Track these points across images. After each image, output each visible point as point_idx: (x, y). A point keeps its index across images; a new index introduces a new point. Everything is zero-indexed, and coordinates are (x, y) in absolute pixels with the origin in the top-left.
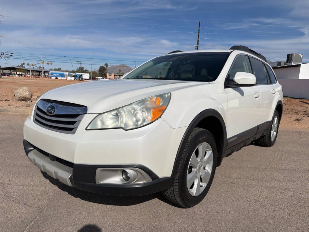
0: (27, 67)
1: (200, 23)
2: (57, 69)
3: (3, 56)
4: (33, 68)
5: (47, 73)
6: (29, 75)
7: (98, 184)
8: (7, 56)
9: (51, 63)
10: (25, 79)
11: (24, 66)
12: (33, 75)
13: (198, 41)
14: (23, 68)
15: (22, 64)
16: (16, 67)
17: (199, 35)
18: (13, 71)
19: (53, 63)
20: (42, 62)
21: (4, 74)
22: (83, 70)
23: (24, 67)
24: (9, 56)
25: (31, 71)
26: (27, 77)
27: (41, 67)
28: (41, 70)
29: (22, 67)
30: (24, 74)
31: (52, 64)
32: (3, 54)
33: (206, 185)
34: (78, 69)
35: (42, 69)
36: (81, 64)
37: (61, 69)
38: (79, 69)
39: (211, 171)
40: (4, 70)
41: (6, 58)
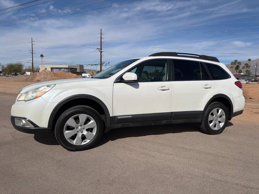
7: (16, 126)
24: (107, 64)
32: (104, 63)
39: (95, 134)
41: (106, 66)
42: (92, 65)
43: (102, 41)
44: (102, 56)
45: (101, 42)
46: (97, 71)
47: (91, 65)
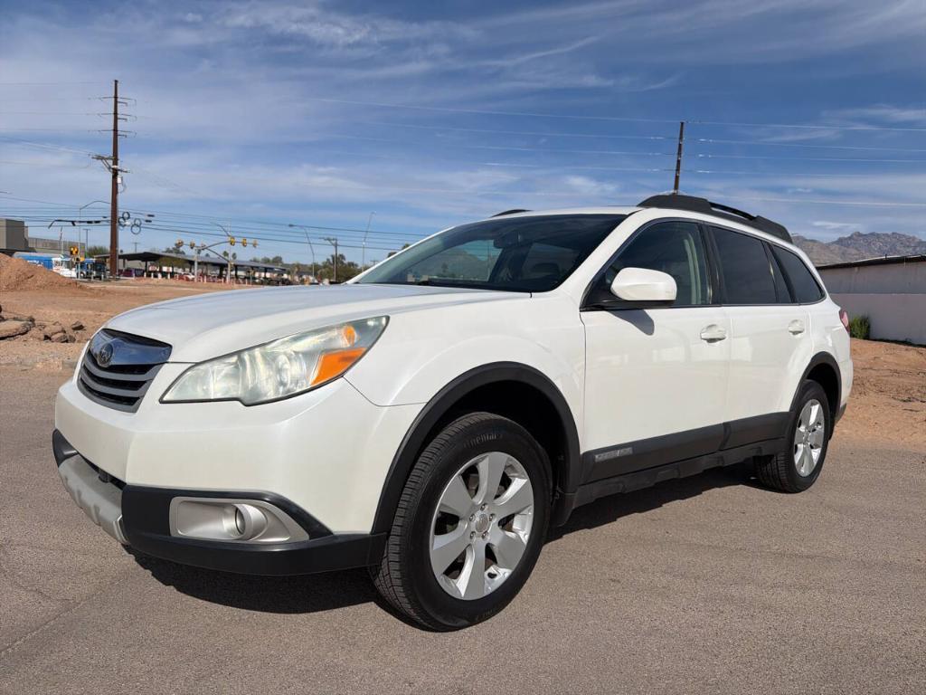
0: (190, 253)
1: (684, 125)
2: (271, 259)
3: (128, 223)
4: (207, 255)
5: (241, 270)
6: (193, 274)
7: (176, 539)
8: (137, 222)
9: (252, 241)
10: (178, 286)
11: (181, 249)
12: (202, 275)
13: (677, 178)
14: (180, 256)
15: (176, 245)
16: (161, 253)
17: (679, 162)
18: (152, 265)
19: (258, 242)
20: (229, 239)
21: (128, 273)
22: (342, 263)
23: (183, 253)
24: (143, 222)
25: (199, 263)
26: (188, 279)
27: (228, 252)
28: (226, 262)
29: (178, 252)
30: (180, 271)
31: (255, 245)
32: (129, 218)
33: (507, 575)
34: (328, 260)
35: (230, 258)
36: (336, 245)
37: (281, 259)
38: (331, 261)
39: (527, 537)
40: (129, 260)
41: (136, 229)
42: (73, 222)
43: (119, 128)
44: (120, 188)
45: (115, 130)
46: (90, 250)
47: (71, 224)
